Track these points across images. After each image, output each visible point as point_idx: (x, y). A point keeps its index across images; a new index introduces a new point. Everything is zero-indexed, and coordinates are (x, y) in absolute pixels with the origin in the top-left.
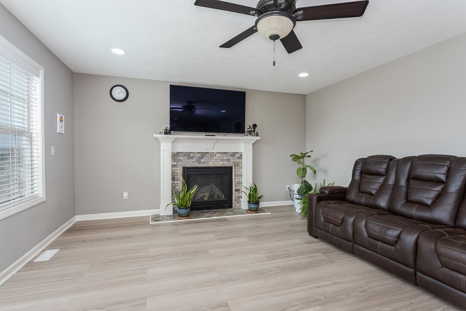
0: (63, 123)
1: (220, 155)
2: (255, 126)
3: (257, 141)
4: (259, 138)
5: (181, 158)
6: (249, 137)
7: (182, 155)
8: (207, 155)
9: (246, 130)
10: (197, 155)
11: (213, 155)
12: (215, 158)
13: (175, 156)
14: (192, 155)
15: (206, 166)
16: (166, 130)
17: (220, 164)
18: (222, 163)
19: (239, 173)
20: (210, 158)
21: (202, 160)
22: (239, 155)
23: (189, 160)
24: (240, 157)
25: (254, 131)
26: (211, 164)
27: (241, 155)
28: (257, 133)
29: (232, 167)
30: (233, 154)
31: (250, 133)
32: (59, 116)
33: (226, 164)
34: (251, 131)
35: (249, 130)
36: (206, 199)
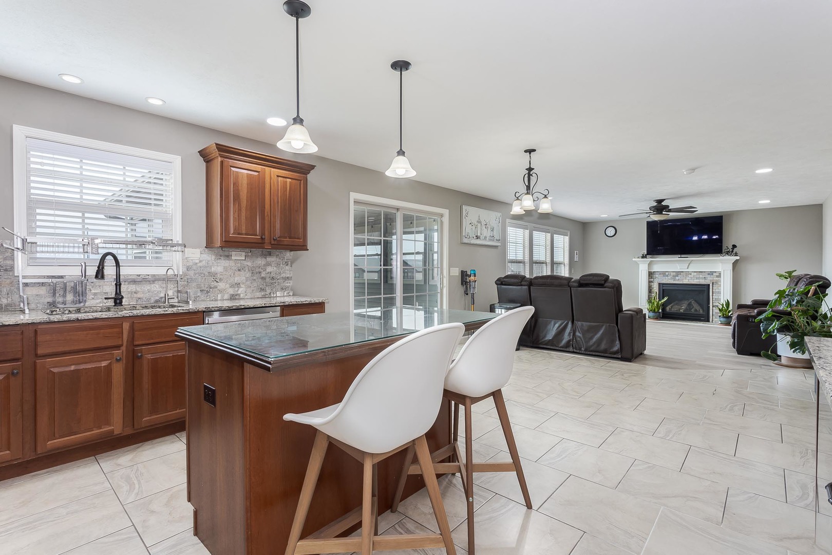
0: (578, 256)
1: (696, 274)
2: (734, 246)
3: (737, 260)
4: (738, 258)
5: (657, 276)
6: (727, 257)
7: (658, 273)
8: (682, 273)
9: (723, 251)
10: (672, 274)
11: (688, 273)
12: (690, 276)
13: (651, 274)
14: (667, 274)
15: (681, 283)
16: (643, 255)
17: (695, 282)
18: (698, 280)
19: (717, 290)
20: (685, 276)
21: (677, 278)
22: (718, 274)
23: (664, 278)
24: (719, 276)
25: (732, 251)
26: (686, 281)
27: (720, 274)
28: (736, 253)
29: (709, 285)
30: (711, 273)
31: (728, 253)
32: (575, 252)
33: (702, 282)
34: (728, 252)
35: (726, 250)
36: (682, 311)
